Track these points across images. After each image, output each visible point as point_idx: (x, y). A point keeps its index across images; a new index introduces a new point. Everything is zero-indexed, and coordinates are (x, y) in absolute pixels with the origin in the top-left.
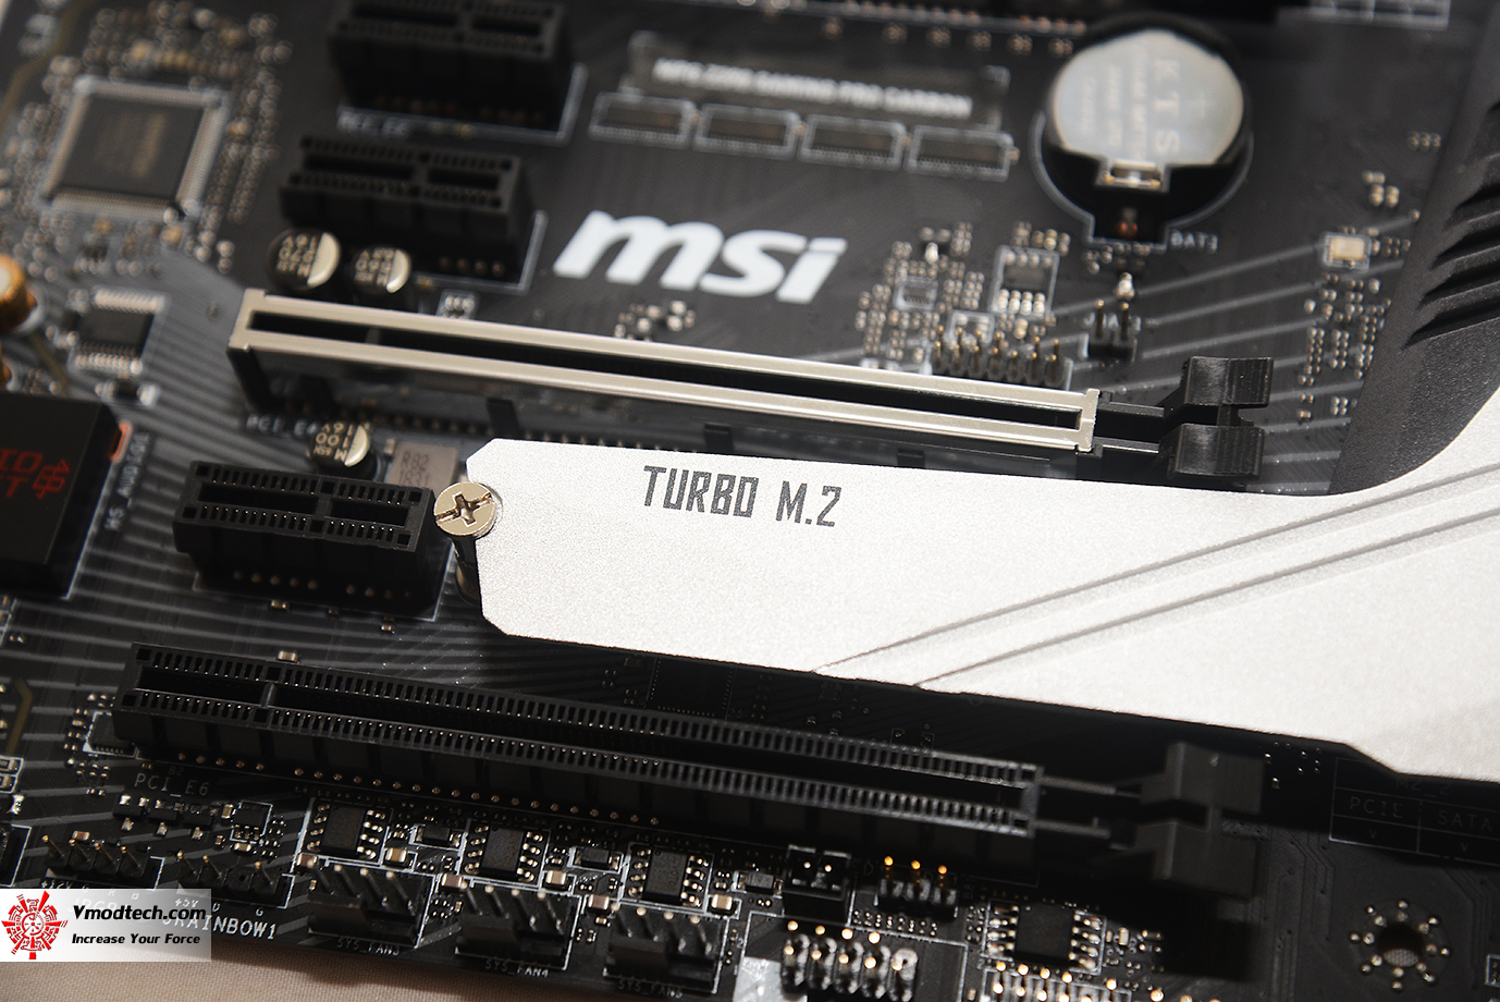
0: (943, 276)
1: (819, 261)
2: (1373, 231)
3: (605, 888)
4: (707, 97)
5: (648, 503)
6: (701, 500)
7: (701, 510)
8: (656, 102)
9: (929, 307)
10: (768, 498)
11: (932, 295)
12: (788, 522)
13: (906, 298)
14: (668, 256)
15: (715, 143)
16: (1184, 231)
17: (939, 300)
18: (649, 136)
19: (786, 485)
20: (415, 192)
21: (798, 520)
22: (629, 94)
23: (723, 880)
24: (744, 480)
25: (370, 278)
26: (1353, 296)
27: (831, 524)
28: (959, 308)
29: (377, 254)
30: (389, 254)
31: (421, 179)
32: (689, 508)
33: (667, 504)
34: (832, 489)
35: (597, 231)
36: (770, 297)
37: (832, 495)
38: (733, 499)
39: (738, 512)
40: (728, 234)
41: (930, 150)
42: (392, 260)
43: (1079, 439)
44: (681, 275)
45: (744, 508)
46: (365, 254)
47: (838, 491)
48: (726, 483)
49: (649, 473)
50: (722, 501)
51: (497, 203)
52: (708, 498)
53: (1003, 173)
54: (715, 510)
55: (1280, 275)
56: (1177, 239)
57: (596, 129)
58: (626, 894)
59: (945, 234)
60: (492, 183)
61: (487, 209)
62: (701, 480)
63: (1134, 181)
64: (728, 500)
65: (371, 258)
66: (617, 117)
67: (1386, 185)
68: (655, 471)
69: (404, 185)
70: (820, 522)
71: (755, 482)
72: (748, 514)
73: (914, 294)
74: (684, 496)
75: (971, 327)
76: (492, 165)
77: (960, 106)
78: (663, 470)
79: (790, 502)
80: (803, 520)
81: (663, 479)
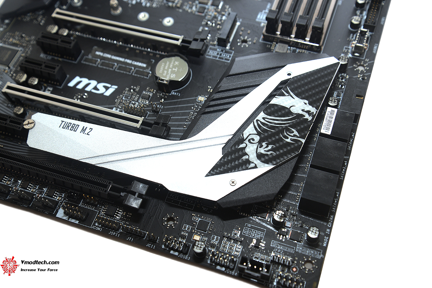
0: (132, 94)
1: (112, 89)
2: (206, 96)
3: (41, 193)
4: (102, 58)
5: (60, 127)
6: (69, 127)
7: (68, 129)
8: (94, 59)
9: (128, 100)
10: (80, 129)
11: (129, 98)
12: (82, 133)
13: (125, 98)
14: (88, 85)
15: (101, 67)
16: (175, 92)
17: (130, 99)
18: (91, 64)
19: (84, 127)
20: (41, 68)
21: (83, 133)
22: (90, 57)
23: (61, 195)
24: (77, 125)
25: (30, 82)
26: (199, 107)
27: (89, 135)
28: (133, 101)
29: (33, 78)
30: (35, 78)
31: (43, 66)
32: (66, 129)
33: (63, 128)
34: (91, 129)
35: (77, 79)
36: (102, 94)
37: (91, 130)
38: (74, 128)
39: (74, 131)
40: (98, 83)
41: (137, 72)
42: (35, 80)
43: (138, 125)
44: (88, 89)
45: (75, 130)
46: (31, 78)
47: (92, 129)
48: (74, 125)
49: (62, 122)
50: (72, 128)
51: (54, 72)
52: (70, 127)
53: (148, 78)
54: (70, 130)
55: (188, 102)
56: (173, 93)
57: (82, 62)
58: (44, 195)
59: (135, 87)
60: (54, 68)
61: (52, 73)
62: (70, 124)
63: (165, 82)
64: (73, 128)
65: (32, 79)
66: (87, 60)
67: (211, 89)
68: (63, 121)
69: (40, 67)
70: (87, 134)
71: (79, 126)
72: (76, 131)
73: (126, 97)
74: (66, 126)
75: (134, 104)
76: (55, 65)
77: (145, 65)
78: (64, 122)
79: (84, 130)
80: (84, 133)
81: (64, 123)
